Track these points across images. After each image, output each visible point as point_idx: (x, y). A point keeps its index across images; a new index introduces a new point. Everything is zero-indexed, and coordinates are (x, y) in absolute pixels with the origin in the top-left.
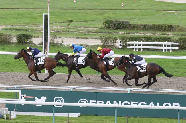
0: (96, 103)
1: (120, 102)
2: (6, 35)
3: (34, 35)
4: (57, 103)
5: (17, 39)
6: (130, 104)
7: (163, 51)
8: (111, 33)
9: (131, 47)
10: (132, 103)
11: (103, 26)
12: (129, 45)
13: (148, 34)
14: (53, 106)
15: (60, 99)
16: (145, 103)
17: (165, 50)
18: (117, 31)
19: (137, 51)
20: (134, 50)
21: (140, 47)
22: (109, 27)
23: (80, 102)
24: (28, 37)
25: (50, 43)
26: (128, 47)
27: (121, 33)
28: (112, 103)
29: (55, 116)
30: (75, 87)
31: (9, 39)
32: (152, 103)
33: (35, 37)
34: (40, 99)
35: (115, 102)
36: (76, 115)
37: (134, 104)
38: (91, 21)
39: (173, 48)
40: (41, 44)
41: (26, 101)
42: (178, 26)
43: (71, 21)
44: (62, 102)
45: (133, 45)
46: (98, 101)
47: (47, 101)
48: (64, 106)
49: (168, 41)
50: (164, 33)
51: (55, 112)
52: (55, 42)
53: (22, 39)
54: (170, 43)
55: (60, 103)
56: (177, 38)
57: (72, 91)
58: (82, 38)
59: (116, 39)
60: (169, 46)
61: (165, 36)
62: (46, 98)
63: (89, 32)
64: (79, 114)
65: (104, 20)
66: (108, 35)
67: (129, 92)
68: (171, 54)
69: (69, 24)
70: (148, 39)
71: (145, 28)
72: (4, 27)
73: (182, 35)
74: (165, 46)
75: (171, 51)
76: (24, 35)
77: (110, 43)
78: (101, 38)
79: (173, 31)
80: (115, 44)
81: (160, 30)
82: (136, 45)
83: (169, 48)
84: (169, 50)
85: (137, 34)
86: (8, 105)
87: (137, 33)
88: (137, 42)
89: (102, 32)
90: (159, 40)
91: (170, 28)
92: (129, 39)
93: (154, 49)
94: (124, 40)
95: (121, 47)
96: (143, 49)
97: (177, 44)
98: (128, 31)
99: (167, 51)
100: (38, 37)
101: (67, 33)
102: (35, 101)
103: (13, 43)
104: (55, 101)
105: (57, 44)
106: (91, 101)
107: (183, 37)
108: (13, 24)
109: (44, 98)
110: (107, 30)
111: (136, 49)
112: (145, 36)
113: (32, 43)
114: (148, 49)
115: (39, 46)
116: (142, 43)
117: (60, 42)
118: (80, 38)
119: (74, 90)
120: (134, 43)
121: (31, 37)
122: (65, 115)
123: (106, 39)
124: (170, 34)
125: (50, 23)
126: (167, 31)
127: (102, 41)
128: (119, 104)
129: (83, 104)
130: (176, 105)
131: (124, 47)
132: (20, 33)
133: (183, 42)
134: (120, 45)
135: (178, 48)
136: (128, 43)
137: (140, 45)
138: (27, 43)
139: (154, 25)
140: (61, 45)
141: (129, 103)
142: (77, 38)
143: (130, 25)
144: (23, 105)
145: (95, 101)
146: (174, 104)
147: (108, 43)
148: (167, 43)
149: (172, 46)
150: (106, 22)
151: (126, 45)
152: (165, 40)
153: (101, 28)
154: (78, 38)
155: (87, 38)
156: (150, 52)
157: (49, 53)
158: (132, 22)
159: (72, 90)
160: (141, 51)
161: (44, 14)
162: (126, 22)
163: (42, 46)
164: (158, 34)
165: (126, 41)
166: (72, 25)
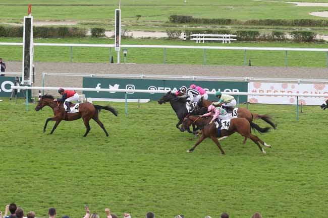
0: (164, 89)
2: (82, 29)
3: (106, 29)
4: (129, 90)
5: (92, 32)
7: (223, 43)
8: (176, 26)
9: (194, 39)
11: (169, 20)
12: (192, 37)
13: (209, 27)
14: (126, 92)
15: (131, 86)
16: (208, 90)
17: (225, 41)
18: (181, 25)
19: (200, 42)
20: (197, 42)
21: (202, 39)
22: (174, 22)
23: (150, 89)
24: (101, 31)
25: (122, 36)
26: (191, 39)
27: (185, 26)
29: (127, 101)
30: (145, 76)
31: (85, 32)
32: (214, 89)
33: (107, 31)
36: (147, 101)
38: (158, 15)
39: (232, 39)
40: (114, 37)
41: (101, 88)
42: (236, 20)
43: (139, 16)
44: (133, 89)
45: (195, 37)
46: (166, 88)
47: (119, 88)
48: (135, 93)
49: (227, 34)
50: (223, 26)
51: (128, 98)
52: (126, 34)
53: (96, 32)
54: (229, 36)
55: (132, 90)
56: (235, 31)
57: (142, 80)
58: (150, 31)
59: (180, 32)
60: (228, 38)
61: (224, 29)
63: (156, 25)
64: (149, 100)
65: (170, 16)
66: (173, 29)
67: (193, 80)
68: (230, 45)
69: (138, 19)
70: (209, 32)
71: (206, 22)
72: (79, 22)
73: (240, 28)
74: (225, 38)
75: (230, 43)
76: (97, 29)
77: (175, 36)
78: (167, 31)
79: (232, 24)
80: (179, 37)
81: (220, 24)
82: (198, 37)
83: (228, 39)
84: (228, 41)
85: (199, 28)
86: (84, 92)
87: (199, 26)
88: (200, 35)
89: (167, 26)
90: (219, 32)
91: (229, 22)
92: (193, 32)
93: (215, 41)
94: (188, 32)
95: (185, 39)
96: (205, 41)
97: (236, 36)
98: (191, 25)
99: (226, 42)
100: (110, 31)
101: (136, 26)
102: (109, 88)
103: (88, 36)
104: (127, 89)
105: (127, 37)
106: (159, 88)
107: (240, 30)
108: (87, 19)
109: (117, 86)
110: (172, 24)
111: (199, 41)
112: (207, 29)
113: (105, 36)
114: (209, 41)
115: (112, 38)
116: (203, 35)
117: (130, 35)
118: (148, 31)
119: (144, 78)
120: (197, 35)
121: (104, 30)
122: (136, 101)
123: (172, 32)
124: (229, 27)
125: (121, 18)
126: (226, 24)
127: (168, 34)
129: (152, 91)
130: (235, 91)
131: (188, 39)
132: (94, 27)
133: (241, 34)
134: (185, 37)
135: (236, 40)
136: (191, 35)
137: (202, 37)
138: (100, 36)
139: (214, 20)
140: (131, 37)
142: (145, 31)
143: (193, 19)
144: (98, 92)
145: (163, 88)
146: (233, 90)
147: (173, 35)
148: (226, 35)
149: (231, 38)
150: (171, 16)
151: (190, 37)
152: (225, 32)
153: (167, 22)
155: (154, 32)
156: (211, 44)
157: (121, 45)
158: (195, 17)
159: (142, 78)
160: (203, 42)
161: (116, 10)
162: (189, 17)
163: (115, 39)
164: (218, 28)
165: (190, 34)
166: (141, 19)
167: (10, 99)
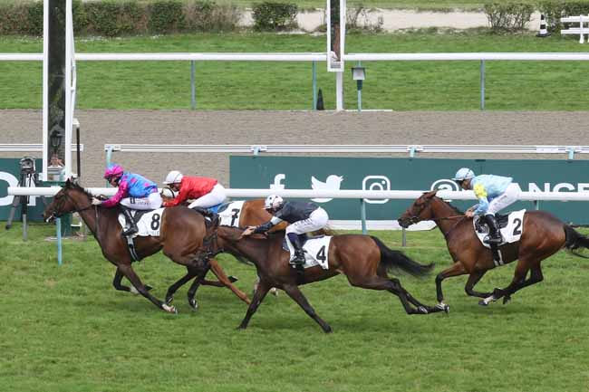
1: (547, 186)
2: (224, 8)
3: (300, 5)
4: (371, 193)
5: (256, 15)
6: (576, 190)
9: (573, 31)
10: (581, 186)
12: (567, 26)
14: (362, 200)
15: (380, 181)
20: (582, 41)
24: (286, 11)
25: (348, 27)
26: (563, 32)
28: (525, 188)
29: (368, 228)
30: (420, 148)
31: (234, 17)
33: (303, 11)
34: (325, 181)
35: (532, 186)
36: (427, 225)
37: (585, 189)
40: (322, 29)
41: (285, 188)
44: (385, 188)
45: (577, 25)
47: (343, 186)
48: (391, 200)
51: (367, 219)
52: (361, 21)
53: (268, 16)
55: (381, 193)
57: (411, 160)
58: (435, 10)
59: (529, 10)
62: (340, 179)
64: (432, 223)
67: (571, 157)
76: (273, 6)
77: (513, 22)
78: (488, 9)
80: (527, 24)
82: (586, 25)
92: (567, 9)
94: (552, 11)
95: (544, 32)
100: (312, 10)
102: (311, 188)
103: (246, 27)
104: (367, 188)
105: (366, 28)
109: (334, 181)
111: (586, 36)
113: (295, 26)
115: (316, 34)
117: (374, 23)
118: (429, 10)
119: (419, 156)
120: (580, 19)
121: (295, 10)
123: (503, 11)
127: (492, 18)
128: (543, 190)
129: (444, 193)
131: (554, 30)
134: (543, 27)
136: (563, 20)
138: (282, 28)
140: (378, 30)
141: (571, 187)
142: (421, 10)
147: (508, 21)
151: (558, 27)
154: (425, 10)
155: (449, 11)
157: (346, 53)
159: (412, 155)
163: (326, 35)
165: (558, 17)
167: (7, 228)
